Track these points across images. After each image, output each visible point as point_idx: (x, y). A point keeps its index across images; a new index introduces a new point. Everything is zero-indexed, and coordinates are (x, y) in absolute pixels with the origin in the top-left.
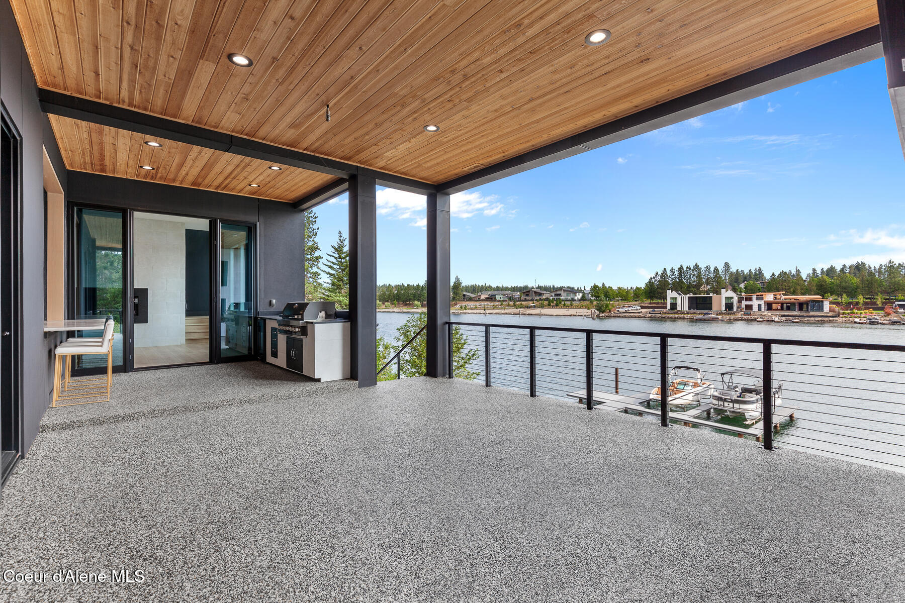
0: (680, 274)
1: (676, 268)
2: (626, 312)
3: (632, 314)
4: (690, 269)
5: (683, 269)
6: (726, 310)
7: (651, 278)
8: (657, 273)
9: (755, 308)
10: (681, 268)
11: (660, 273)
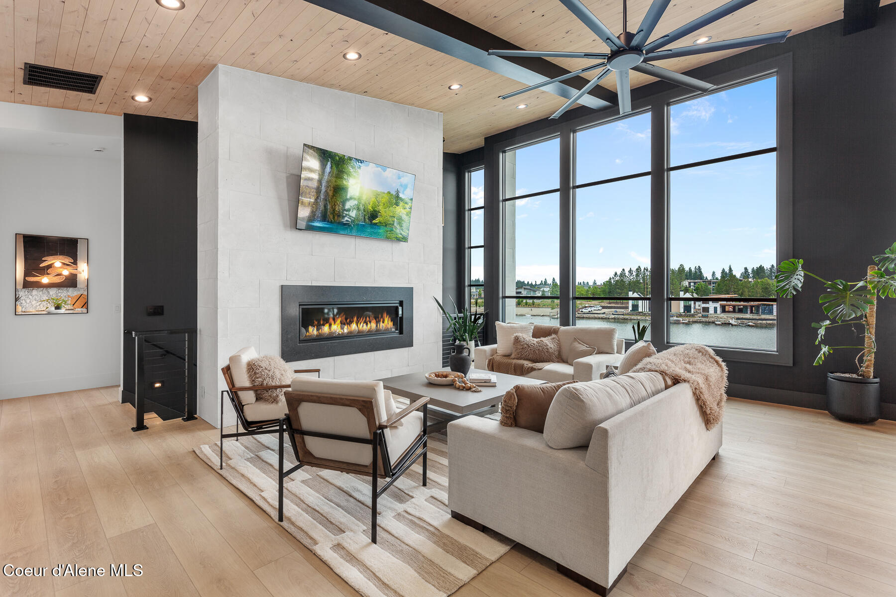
0: (637, 275)
1: (634, 269)
2: (589, 313)
3: (596, 315)
4: (647, 270)
5: (641, 271)
6: (684, 312)
7: (610, 279)
8: (616, 274)
9: (711, 311)
10: (639, 269)
11: (618, 274)
